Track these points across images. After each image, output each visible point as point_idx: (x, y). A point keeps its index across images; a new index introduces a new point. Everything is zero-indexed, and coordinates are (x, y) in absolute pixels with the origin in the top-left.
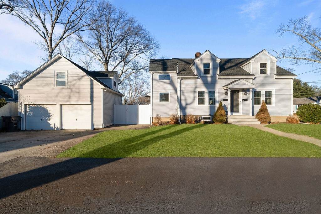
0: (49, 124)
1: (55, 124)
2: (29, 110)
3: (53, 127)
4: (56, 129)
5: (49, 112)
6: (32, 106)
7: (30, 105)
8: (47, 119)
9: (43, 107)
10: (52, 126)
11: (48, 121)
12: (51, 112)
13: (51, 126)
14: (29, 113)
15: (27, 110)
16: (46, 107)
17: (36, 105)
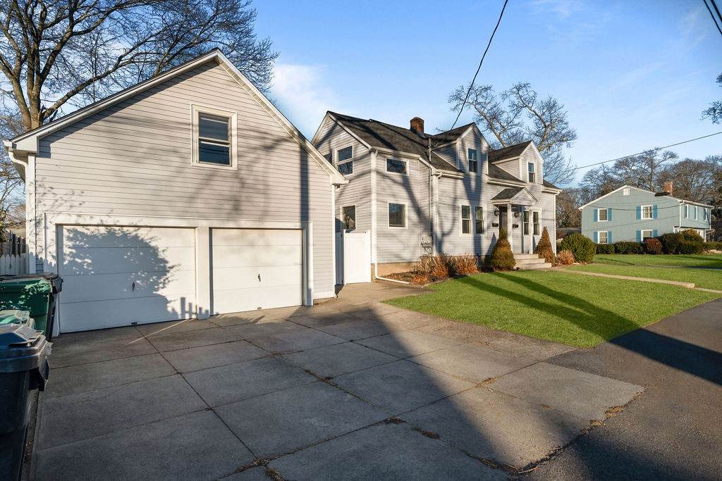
0: (164, 301)
1: (183, 300)
2: (74, 247)
3: (179, 310)
4: (187, 316)
5: (161, 255)
6: (88, 233)
7: (79, 229)
8: (156, 283)
9: (136, 237)
10: (173, 309)
11: (157, 290)
12: (170, 257)
13: (170, 309)
14: (72, 263)
15: (66, 250)
16: (150, 236)
17: (103, 230)
